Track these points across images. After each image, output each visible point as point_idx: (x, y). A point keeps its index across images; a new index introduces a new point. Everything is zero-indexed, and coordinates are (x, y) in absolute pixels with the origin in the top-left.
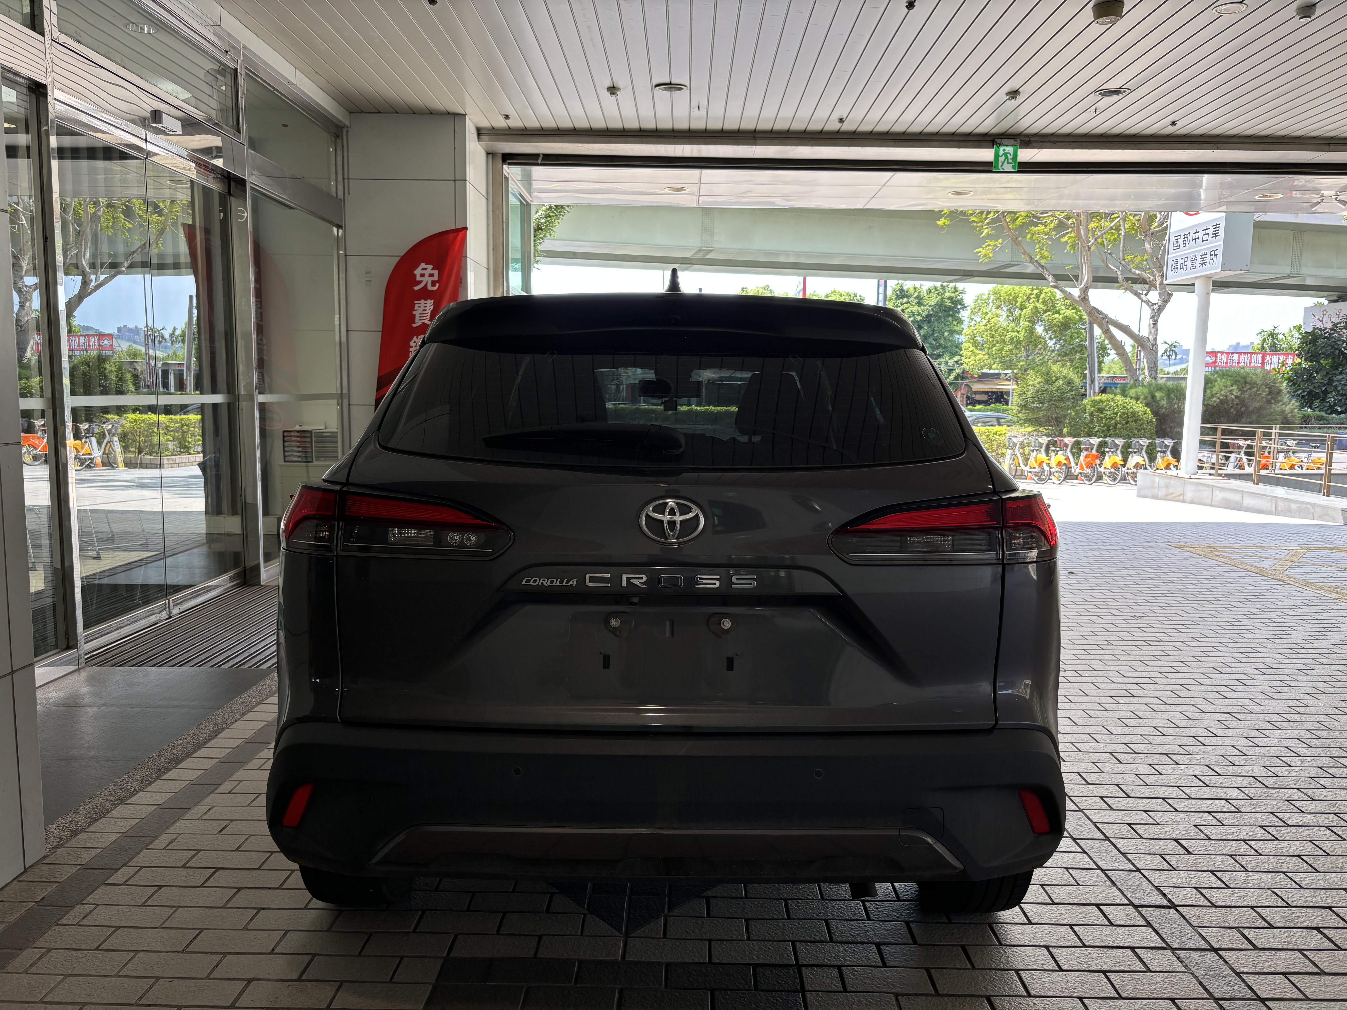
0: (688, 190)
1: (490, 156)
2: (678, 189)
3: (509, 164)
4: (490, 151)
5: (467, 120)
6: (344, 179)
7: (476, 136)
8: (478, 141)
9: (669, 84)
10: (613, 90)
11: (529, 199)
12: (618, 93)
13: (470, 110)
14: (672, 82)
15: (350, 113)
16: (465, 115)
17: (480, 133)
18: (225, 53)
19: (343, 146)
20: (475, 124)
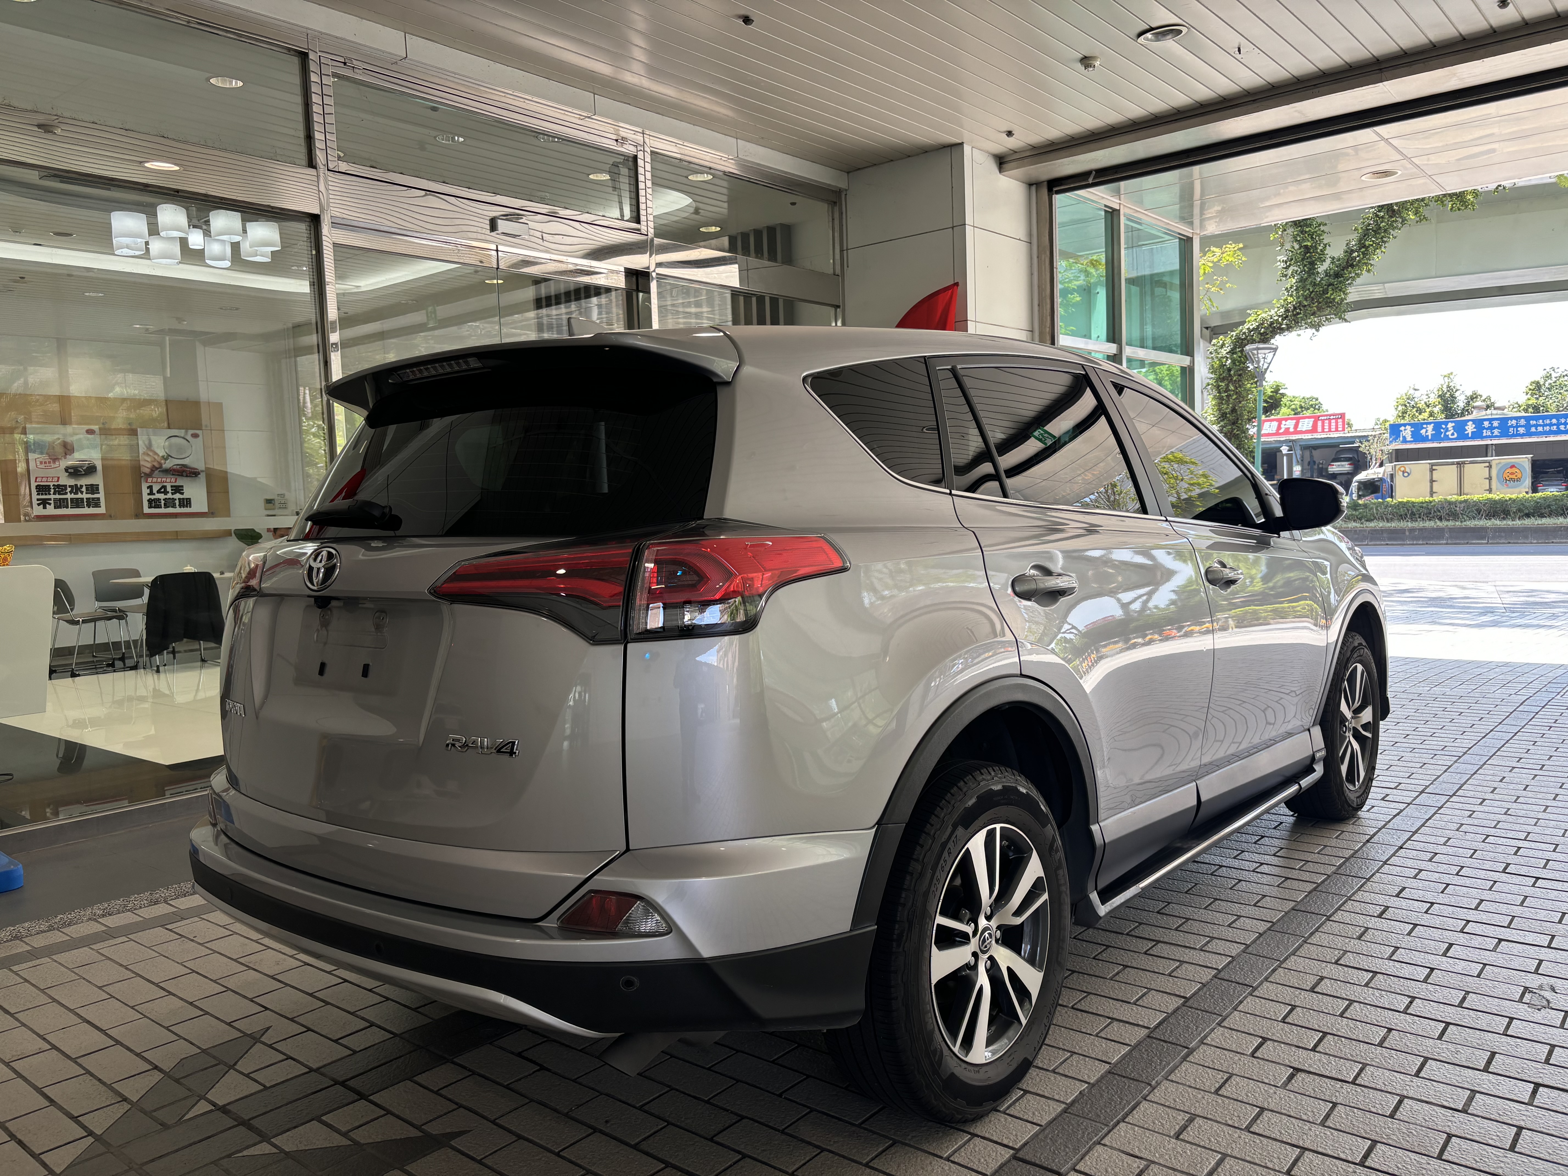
0: (1400, 172)
1: (1034, 188)
2: (1386, 174)
3: (1058, 192)
4: (1033, 181)
5: (967, 149)
6: (842, 251)
7: (993, 166)
8: (1000, 172)
9: (1152, 29)
10: (1086, 61)
11: (1187, 231)
12: (1097, 63)
13: (966, 136)
14: (1153, 26)
15: (848, 173)
16: (962, 144)
17: (1002, 161)
18: (617, 140)
19: (841, 214)
20: (987, 152)
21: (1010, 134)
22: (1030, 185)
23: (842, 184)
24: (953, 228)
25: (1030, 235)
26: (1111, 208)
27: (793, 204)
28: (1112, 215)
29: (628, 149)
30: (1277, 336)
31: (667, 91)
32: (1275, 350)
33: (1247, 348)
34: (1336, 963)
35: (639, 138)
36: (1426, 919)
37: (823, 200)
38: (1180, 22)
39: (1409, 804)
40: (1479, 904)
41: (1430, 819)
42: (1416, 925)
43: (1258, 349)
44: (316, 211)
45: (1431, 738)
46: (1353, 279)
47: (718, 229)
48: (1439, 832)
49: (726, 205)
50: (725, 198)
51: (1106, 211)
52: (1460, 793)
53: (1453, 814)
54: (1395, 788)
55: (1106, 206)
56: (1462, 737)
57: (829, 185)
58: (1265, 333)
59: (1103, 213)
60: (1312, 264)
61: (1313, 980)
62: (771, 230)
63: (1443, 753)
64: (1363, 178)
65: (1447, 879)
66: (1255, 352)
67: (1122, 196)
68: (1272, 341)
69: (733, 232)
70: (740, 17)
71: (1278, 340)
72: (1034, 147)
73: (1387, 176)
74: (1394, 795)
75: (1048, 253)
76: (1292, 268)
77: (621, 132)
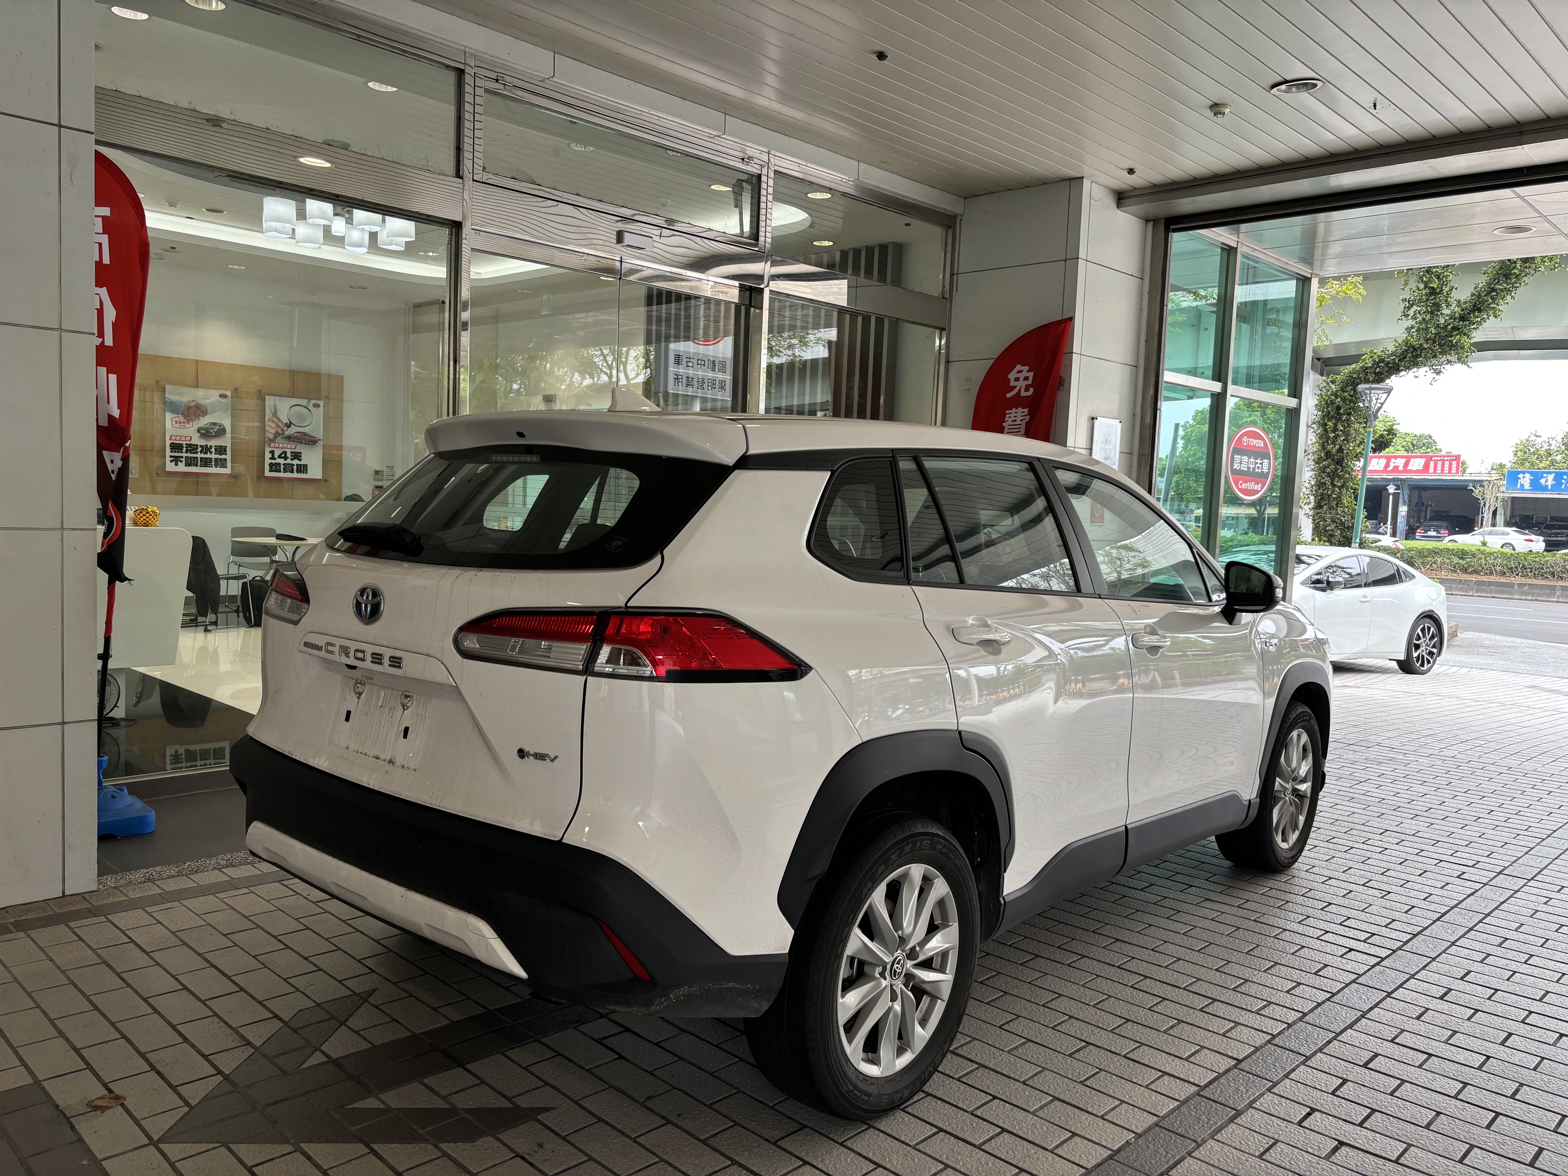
1: (1150, 224)
2: (1520, 229)
3: (1175, 230)
4: (1151, 217)
5: (1086, 183)
6: (952, 275)
7: (1111, 202)
8: (1118, 207)
9: (1286, 82)
10: (1216, 108)
11: (1305, 271)
12: (1227, 111)
13: (1086, 171)
14: (1288, 78)
15: (965, 198)
16: (1082, 178)
17: (1121, 197)
18: (743, 159)
19: (954, 238)
20: (1106, 187)
21: (1131, 171)
22: (1148, 221)
23: (958, 210)
24: (1065, 261)
25: (1143, 271)
26: (1229, 246)
27: (908, 225)
28: (1229, 252)
29: (753, 169)
30: (1393, 377)
31: (795, 114)
32: (1389, 391)
33: (1360, 386)
34: (1392, 1041)
35: (765, 157)
36: (1488, 1006)
37: (937, 224)
38: (1316, 76)
39: (1485, 885)
40: (1544, 996)
41: (1504, 902)
42: (1477, 1011)
43: (1370, 389)
44: (458, 218)
45: (1516, 817)
46: (1480, 323)
47: (831, 243)
48: (1511, 917)
49: (841, 221)
50: (841, 214)
51: (1222, 249)
52: (1539, 877)
53: (1529, 899)
54: (1473, 866)
55: (1223, 243)
56: (1547, 818)
57: (945, 210)
58: (1381, 373)
59: (1219, 250)
60: (1437, 306)
61: (1368, 1055)
62: (884, 248)
63: (1526, 833)
64: (1495, 232)
65: (1514, 966)
66: (1368, 392)
67: (1241, 235)
68: (1387, 381)
69: (846, 247)
70: (874, 52)
71: (1393, 381)
72: (1155, 186)
73: (1520, 232)
74: (1470, 873)
75: (1160, 291)
76: (1415, 308)
77: (748, 152)
